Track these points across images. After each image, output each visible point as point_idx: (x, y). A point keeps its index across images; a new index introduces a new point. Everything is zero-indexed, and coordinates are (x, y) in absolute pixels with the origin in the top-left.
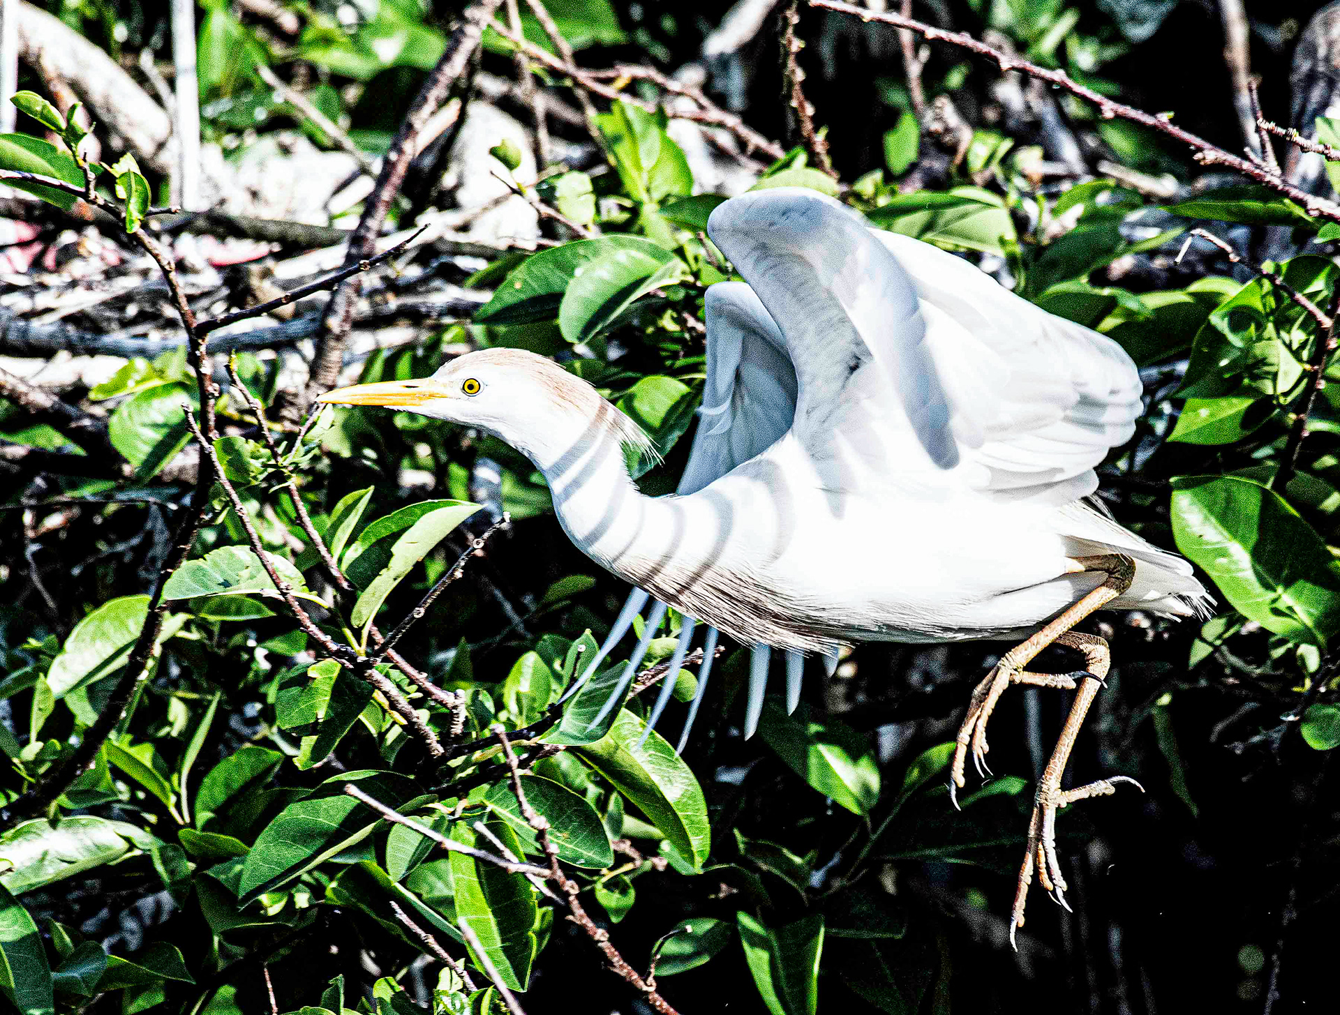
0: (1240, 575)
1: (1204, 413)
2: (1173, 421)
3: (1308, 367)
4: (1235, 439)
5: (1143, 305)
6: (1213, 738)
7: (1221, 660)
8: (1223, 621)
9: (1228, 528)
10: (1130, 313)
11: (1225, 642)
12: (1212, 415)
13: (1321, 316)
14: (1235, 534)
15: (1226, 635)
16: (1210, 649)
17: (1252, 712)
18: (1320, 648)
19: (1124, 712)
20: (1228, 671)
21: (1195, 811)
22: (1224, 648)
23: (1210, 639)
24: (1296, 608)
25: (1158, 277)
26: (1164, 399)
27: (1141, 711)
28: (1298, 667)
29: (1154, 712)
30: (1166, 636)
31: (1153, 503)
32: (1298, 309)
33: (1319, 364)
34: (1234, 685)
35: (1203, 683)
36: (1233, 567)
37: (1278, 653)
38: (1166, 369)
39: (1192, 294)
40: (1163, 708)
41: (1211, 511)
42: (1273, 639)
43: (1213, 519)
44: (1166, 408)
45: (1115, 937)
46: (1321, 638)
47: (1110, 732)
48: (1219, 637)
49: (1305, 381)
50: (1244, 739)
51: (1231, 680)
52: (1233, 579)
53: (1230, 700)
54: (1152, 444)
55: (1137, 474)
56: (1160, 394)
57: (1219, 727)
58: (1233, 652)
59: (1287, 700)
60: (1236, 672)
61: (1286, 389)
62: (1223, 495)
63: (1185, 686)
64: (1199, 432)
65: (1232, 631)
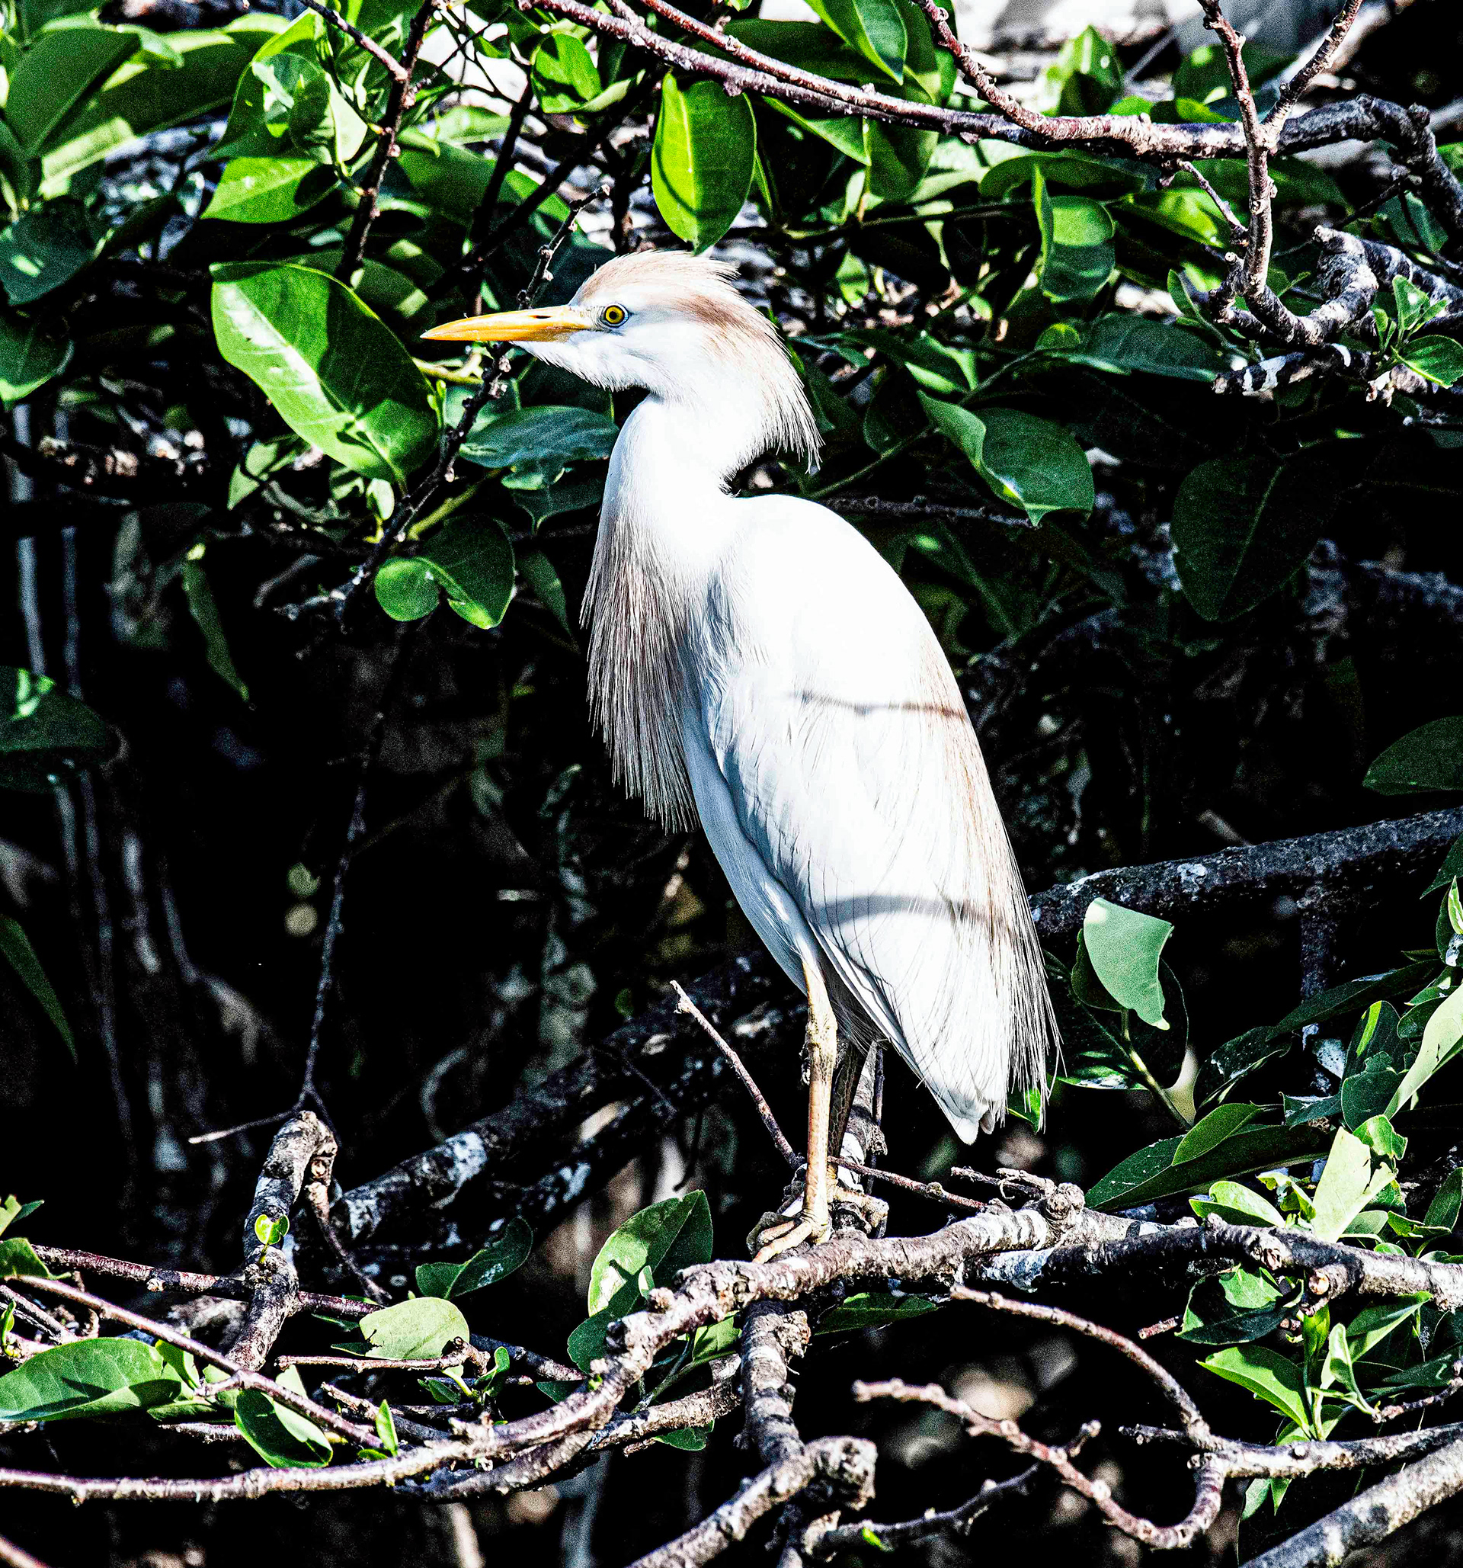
0: (298, 389)
1: (249, 182)
2: (207, 197)
3: (377, 129)
4: (288, 216)
5: (168, 48)
6: (258, 602)
7: (271, 500)
8: (272, 448)
9: (282, 331)
10: (151, 60)
11: (273, 476)
12: (259, 185)
13: (394, 65)
14: (292, 339)
15: (277, 467)
16: (255, 484)
17: (309, 568)
18: (395, 487)
19: (146, 570)
20: (278, 516)
21: (244, 692)
22: (274, 485)
23: (255, 472)
24: (369, 435)
25: (188, 13)
26: (194, 169)
27: (169, 568)
28: (369, 512)
29: (184, 568)
30: (200, 469)
31: (183, 300)
32: (365, 53)
33: (393, 126)
34: (287, 532)
35: (247, 530)
36: (288, 379)
37: (342, 491)
38: (198, 130)
39: (231, 34)
40: (197, 563)
41: (261, 308)
42: (336, 474)
43: (264, 319)
44: (198, 180)
45: (132, 853)
46: (398, 473)
47: (128, 595)
48: (266, 470)
49: (375, 145)
50: (298, 600)
51: (283, 527)
52: (289, 394)
53: (282, 552)
54: (181, 226)
55: (164, 263)
56: (191, 162)
57: (265, 588)
58: (285, 489)
59: (356, 551)
60: (290, 516)
61: (350, 156)
62: (278, 287)
63: (221, 536)
64: (243, 207)
65: (285, 461)
